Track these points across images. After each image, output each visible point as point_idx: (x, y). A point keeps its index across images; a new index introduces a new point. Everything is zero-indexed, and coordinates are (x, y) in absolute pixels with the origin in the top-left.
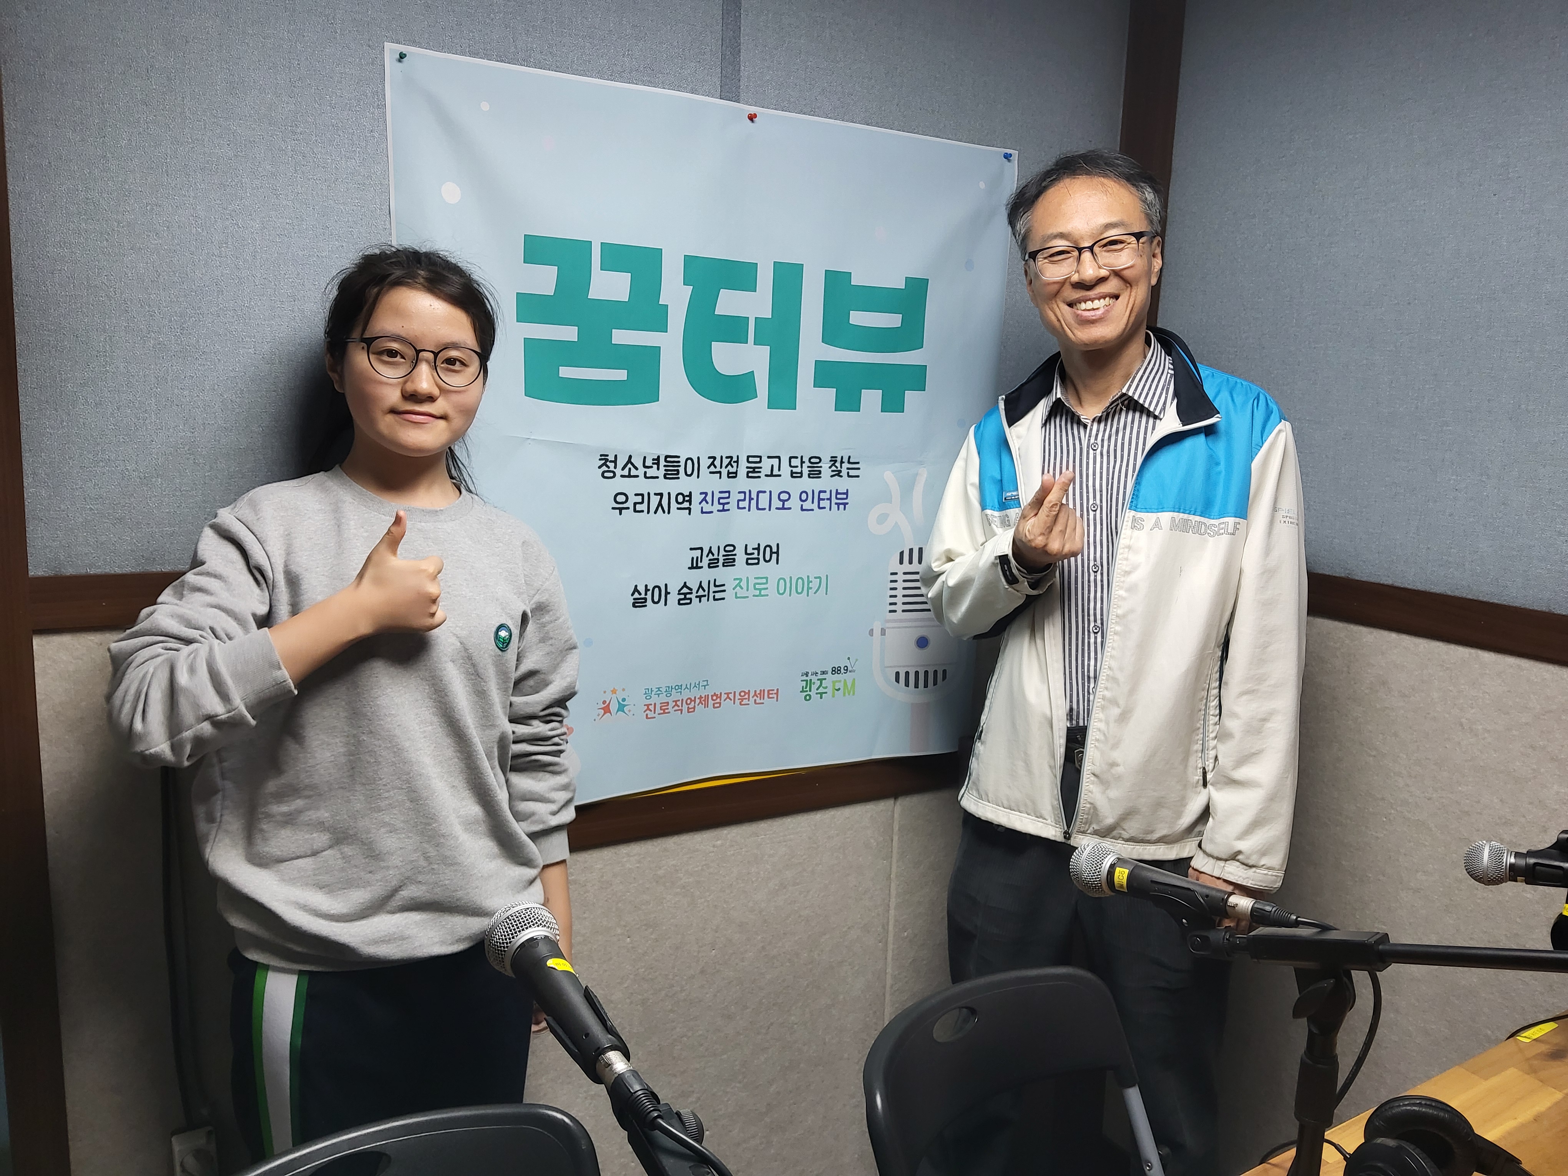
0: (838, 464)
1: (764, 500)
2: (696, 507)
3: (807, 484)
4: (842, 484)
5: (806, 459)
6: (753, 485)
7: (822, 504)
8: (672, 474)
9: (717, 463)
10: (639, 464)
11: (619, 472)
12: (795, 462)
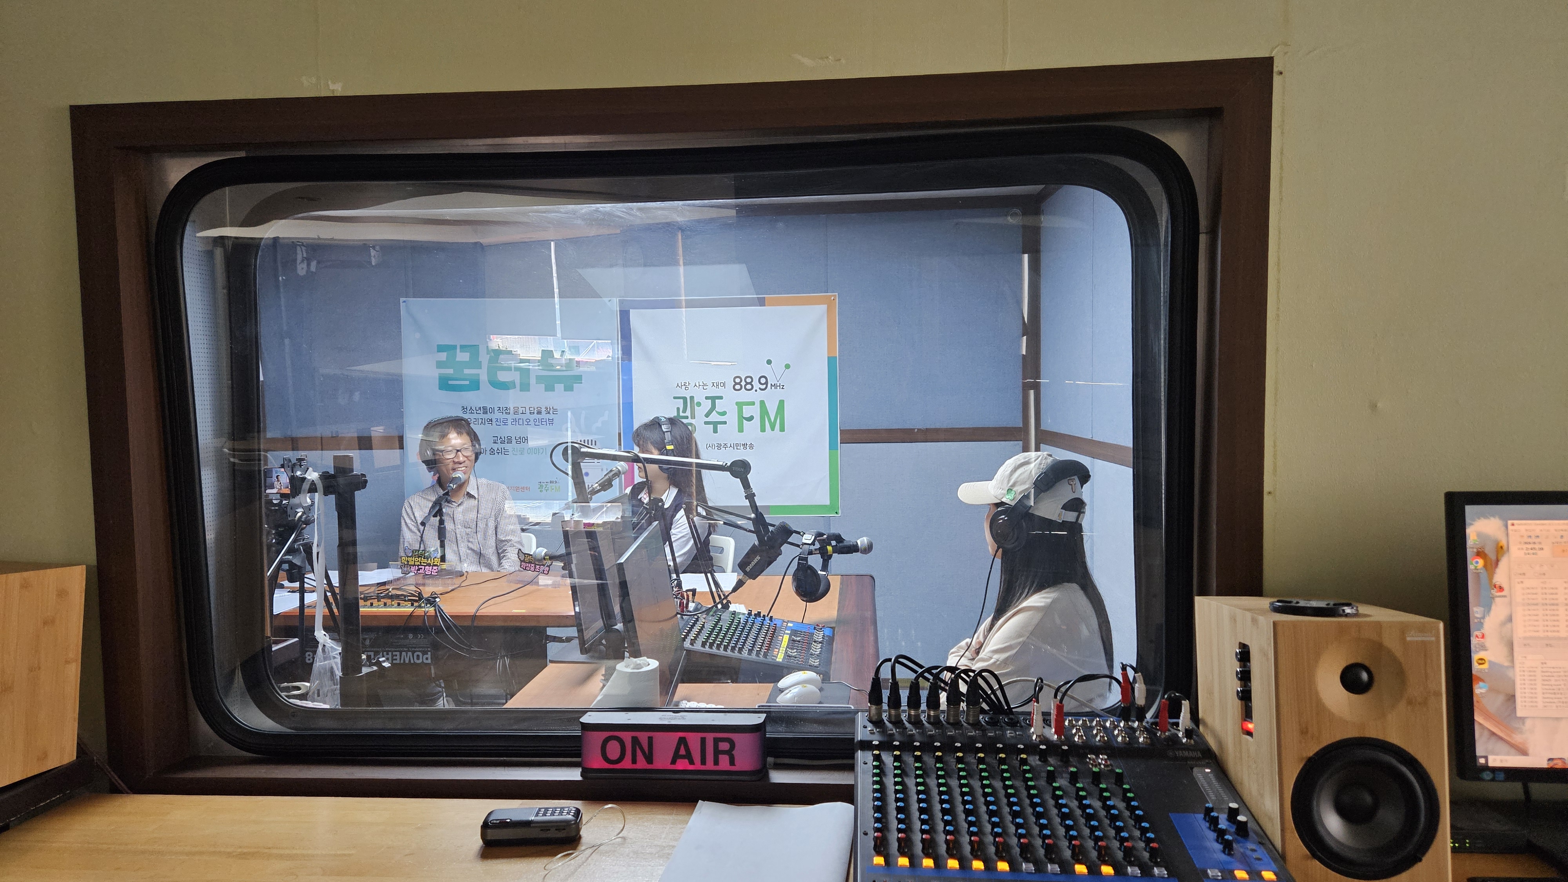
0: (549, 410)
1: (521, 421)
2: (494, 423)
3: (536, 416)
4: (551, 416)
5: (535, 408)
6: (517, 417)
7: (543, 423)
8: (485, 413)
9: (501, 409)
10: (474, 410)
11: (468, 411)
12: (531, 409)
